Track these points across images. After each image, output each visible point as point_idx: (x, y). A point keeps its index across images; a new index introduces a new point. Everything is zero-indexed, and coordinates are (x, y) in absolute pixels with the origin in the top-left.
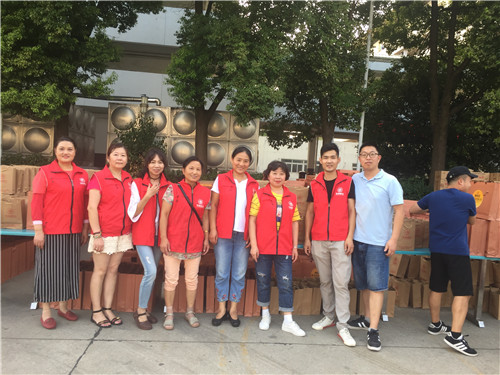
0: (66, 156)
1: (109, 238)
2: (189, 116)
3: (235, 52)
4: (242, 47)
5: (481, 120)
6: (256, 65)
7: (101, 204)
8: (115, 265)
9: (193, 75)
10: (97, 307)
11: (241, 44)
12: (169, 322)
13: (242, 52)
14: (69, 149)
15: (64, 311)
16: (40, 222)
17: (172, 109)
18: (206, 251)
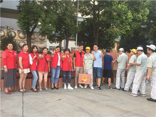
0: (11, 48)
1: (25, 69)
2: (24, 33)
3: (41, 15)
4: (43, 14)
5: (106, 36)
6: (48, 20)
7: (23, 60)
8: (26, 76)
9: (27, 21)
10: (21, 88)
11: (43, 13)
12: (41, 90)
13: (43, 15)
14: (12, 46)
15: (11, 90)
16: (6, 66)
17: (18, 31)
18: (49, 71)
